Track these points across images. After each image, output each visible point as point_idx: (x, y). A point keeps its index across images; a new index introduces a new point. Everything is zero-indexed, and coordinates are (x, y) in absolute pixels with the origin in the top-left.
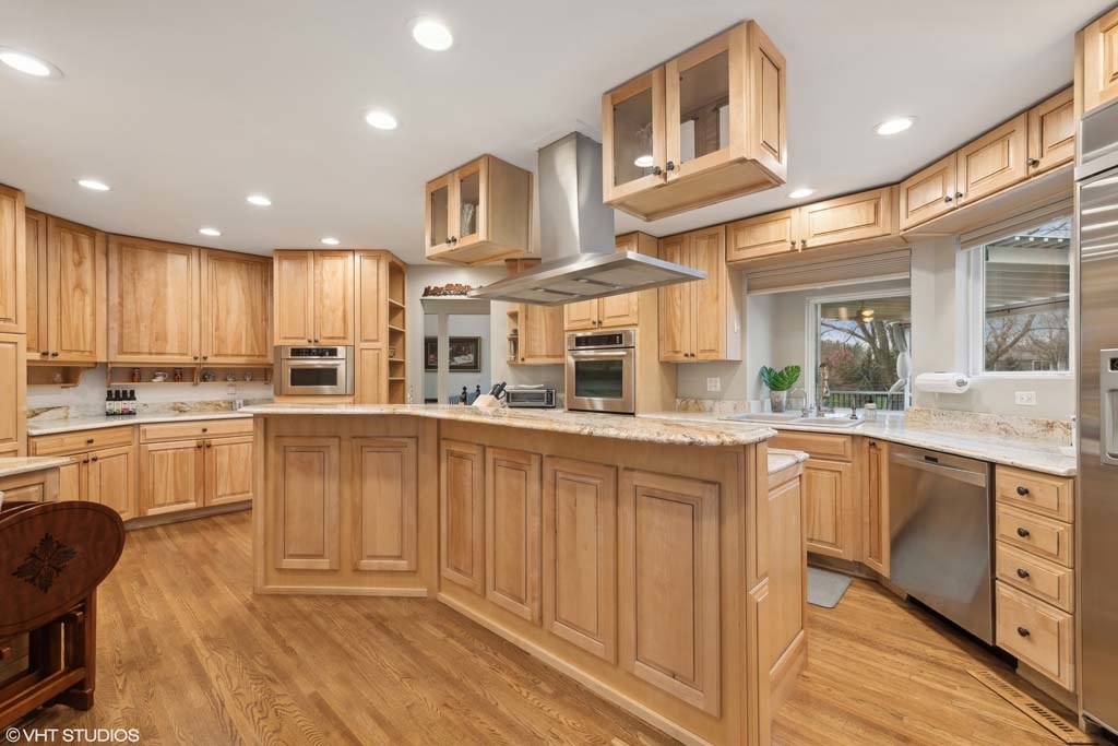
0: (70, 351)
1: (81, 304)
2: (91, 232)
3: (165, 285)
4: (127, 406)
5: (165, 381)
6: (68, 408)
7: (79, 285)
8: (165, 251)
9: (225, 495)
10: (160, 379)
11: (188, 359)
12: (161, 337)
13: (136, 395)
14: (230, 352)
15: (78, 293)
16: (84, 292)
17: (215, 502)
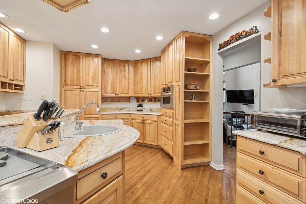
0: (122, 93)
1: (125, 81)
2: (128, 62)
3: (143, 73)
4: (140, 109)
5: (148, 102)
6: (130, 108)
7: (124, 76)
8: (143, 62)
9: (147, 141)
10: (146, 101)
11: (147, 95)
12: (142, 88)
13: (143, 105)
14: (157, 92)
15: (124, 78)
16: (126, 78)
17: (146, 142)
